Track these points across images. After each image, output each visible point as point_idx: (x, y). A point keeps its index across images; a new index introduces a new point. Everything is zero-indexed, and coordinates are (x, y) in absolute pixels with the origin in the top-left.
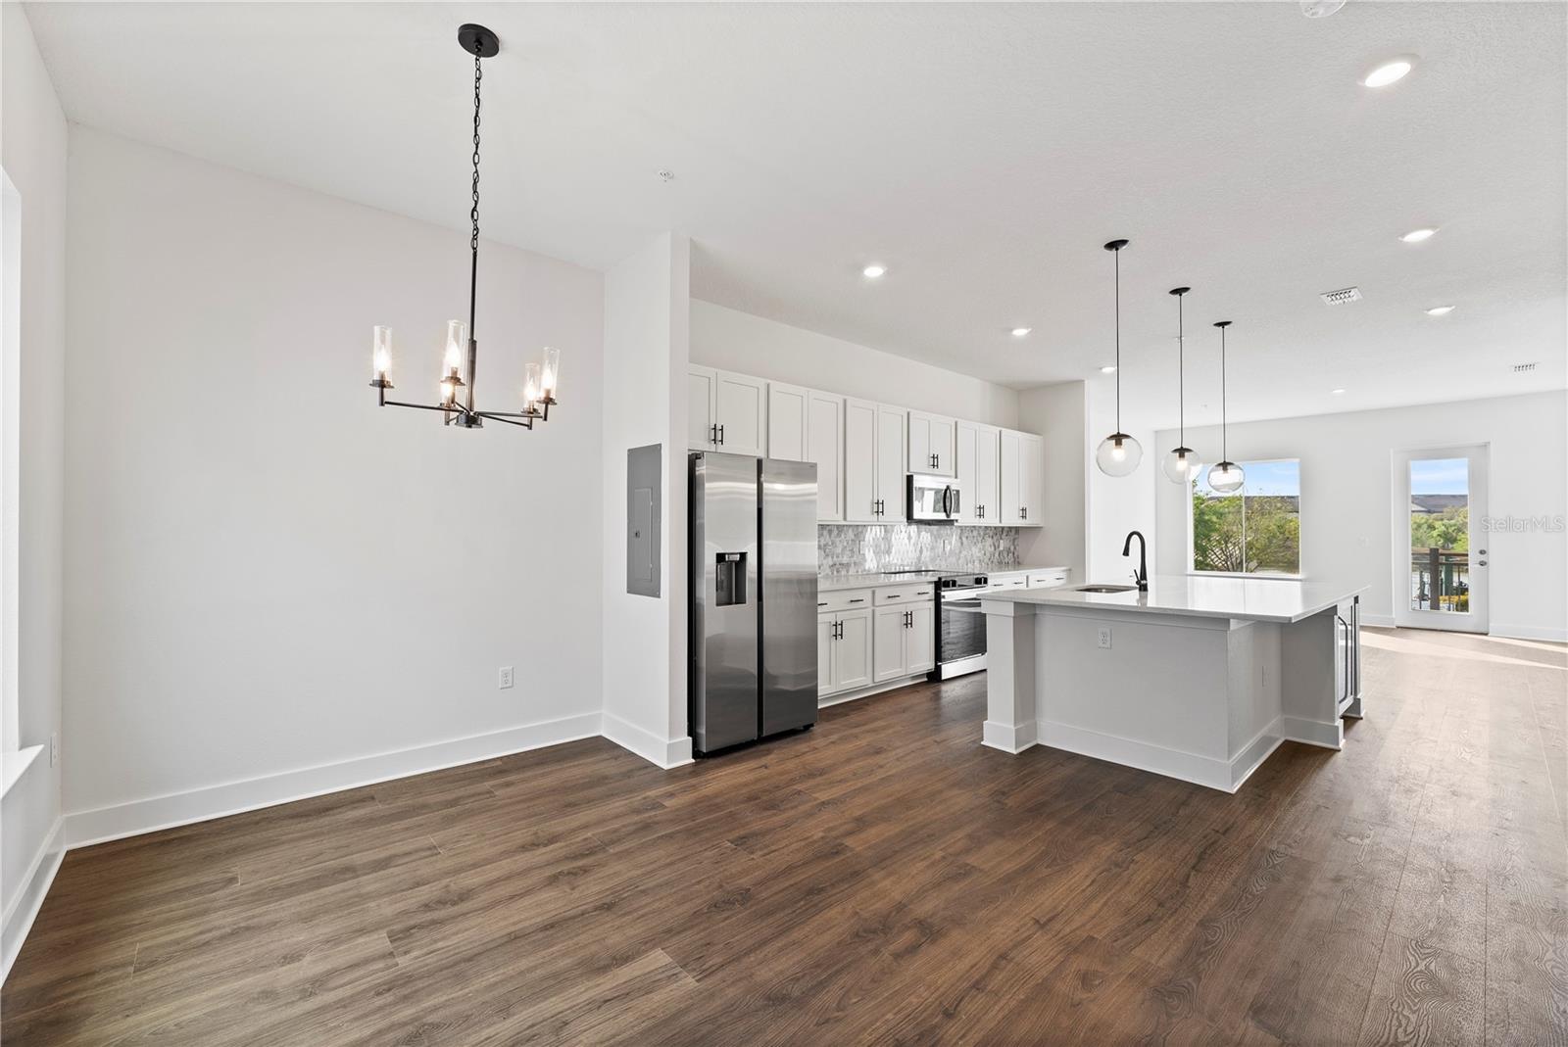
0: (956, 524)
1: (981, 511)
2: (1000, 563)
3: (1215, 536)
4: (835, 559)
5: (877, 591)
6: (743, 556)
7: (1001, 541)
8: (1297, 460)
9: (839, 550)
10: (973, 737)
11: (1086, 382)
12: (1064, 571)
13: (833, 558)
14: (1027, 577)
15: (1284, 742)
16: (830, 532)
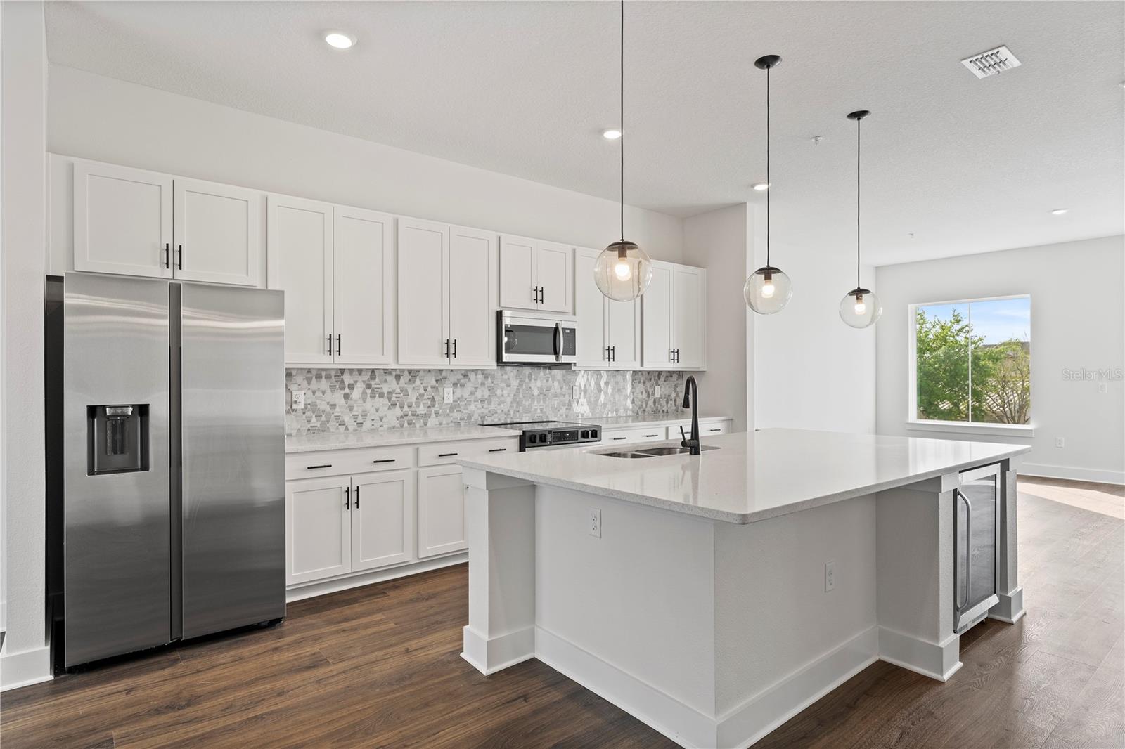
0: (573, 368)
1: (610, 354)
2: (656, 412)
3: (992, 381)
4: (406, 409)
5: (422, 448)
6: (143, 410)
7: (657, 388)
8: (1028, 296)
9: (412, 398)
10: (451, 647)
11: (748, 204)
12: (723, 421)
13: (402, 407)
14: (667, 429)
15: (877, 662)
16: (398, 377)
